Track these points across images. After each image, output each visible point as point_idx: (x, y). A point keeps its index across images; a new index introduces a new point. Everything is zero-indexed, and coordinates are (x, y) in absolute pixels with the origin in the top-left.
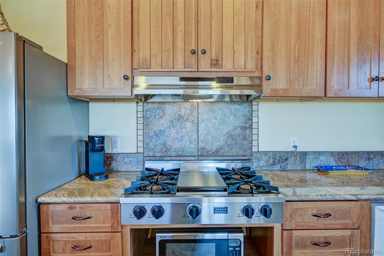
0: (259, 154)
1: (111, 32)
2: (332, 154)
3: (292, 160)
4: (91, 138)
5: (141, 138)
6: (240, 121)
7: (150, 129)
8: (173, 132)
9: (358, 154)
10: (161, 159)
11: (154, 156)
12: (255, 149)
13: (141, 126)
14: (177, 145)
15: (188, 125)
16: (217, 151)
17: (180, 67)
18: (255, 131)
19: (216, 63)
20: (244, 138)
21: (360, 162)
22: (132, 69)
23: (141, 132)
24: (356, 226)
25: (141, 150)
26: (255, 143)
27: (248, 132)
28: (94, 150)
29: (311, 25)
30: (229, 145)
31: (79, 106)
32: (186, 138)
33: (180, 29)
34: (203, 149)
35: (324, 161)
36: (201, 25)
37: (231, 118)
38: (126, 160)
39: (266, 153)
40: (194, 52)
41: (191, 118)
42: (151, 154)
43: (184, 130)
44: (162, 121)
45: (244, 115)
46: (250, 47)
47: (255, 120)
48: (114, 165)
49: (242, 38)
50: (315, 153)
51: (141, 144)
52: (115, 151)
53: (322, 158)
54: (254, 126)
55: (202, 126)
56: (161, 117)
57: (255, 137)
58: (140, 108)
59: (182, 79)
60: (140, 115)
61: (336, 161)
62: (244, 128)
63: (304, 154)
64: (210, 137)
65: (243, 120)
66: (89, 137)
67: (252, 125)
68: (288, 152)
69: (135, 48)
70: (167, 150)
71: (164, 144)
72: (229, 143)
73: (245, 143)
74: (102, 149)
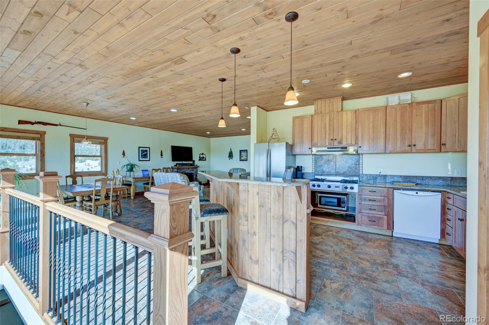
0: (362, 175)
1: (305, 135)
2: (401, 176)
3: (379, 178)
4: (298, 167)
5: (314, 167)
6: (354, 162)
7: (317, 164)
8: (326, 166)
9: (416, 177)
10: (321, 175)
11: (318, 174)
12: (361, 173)
13: (314, 163)
14: (327, 170)
15: (332, 163)
16: (344, 173)
17: (327, 144)
18: (361, 166)
19: (340, 143)
20: (356, 168)
21: (417, 181)
22: (312, 145)
23: (314, 165)
24: (386, 196)
25: (314, 172)
26: (361, 171)
27: (357, 166)
28: (299, 170)
29: (379, 127)
30: (349, 171)
31: (294, 156)
32: (331, 168)
33: (327, 133)
34: (338, 172)
35: (396, 179)
36: (335, 131)
37: (350, 161)
38: (308, 175)
39: (366, 175)
40: (332, 140)
41: (333, 161)
42: (317, 173)
43: (330, 165)
44: (321, 161)
45: (355, 160)
46: (353, 137)
47: (361, 161)
48: (304, 176)
49: (350, 134)
50: (391, 175)
51: (314, 170)
52: (304, 172)
53: (395, 178)
54: (361, 164)
55: (337, 163)
56: (321, 160)
57: (361, 168)
58: (314, 157)
59: (328, 148)
60: (314, 159)
61: (403, 180)
62: (356, 164)
63: (385, 176)
64: (341, 168)
65: (355, 161)
66: (297, 166)
67: (359, 163)
68: (377, 175)
69: (313, 139)
70: (324, 172)
71: (322, 170)
72: (349, 170)
73: (356, 170)
74: (301, 170)
